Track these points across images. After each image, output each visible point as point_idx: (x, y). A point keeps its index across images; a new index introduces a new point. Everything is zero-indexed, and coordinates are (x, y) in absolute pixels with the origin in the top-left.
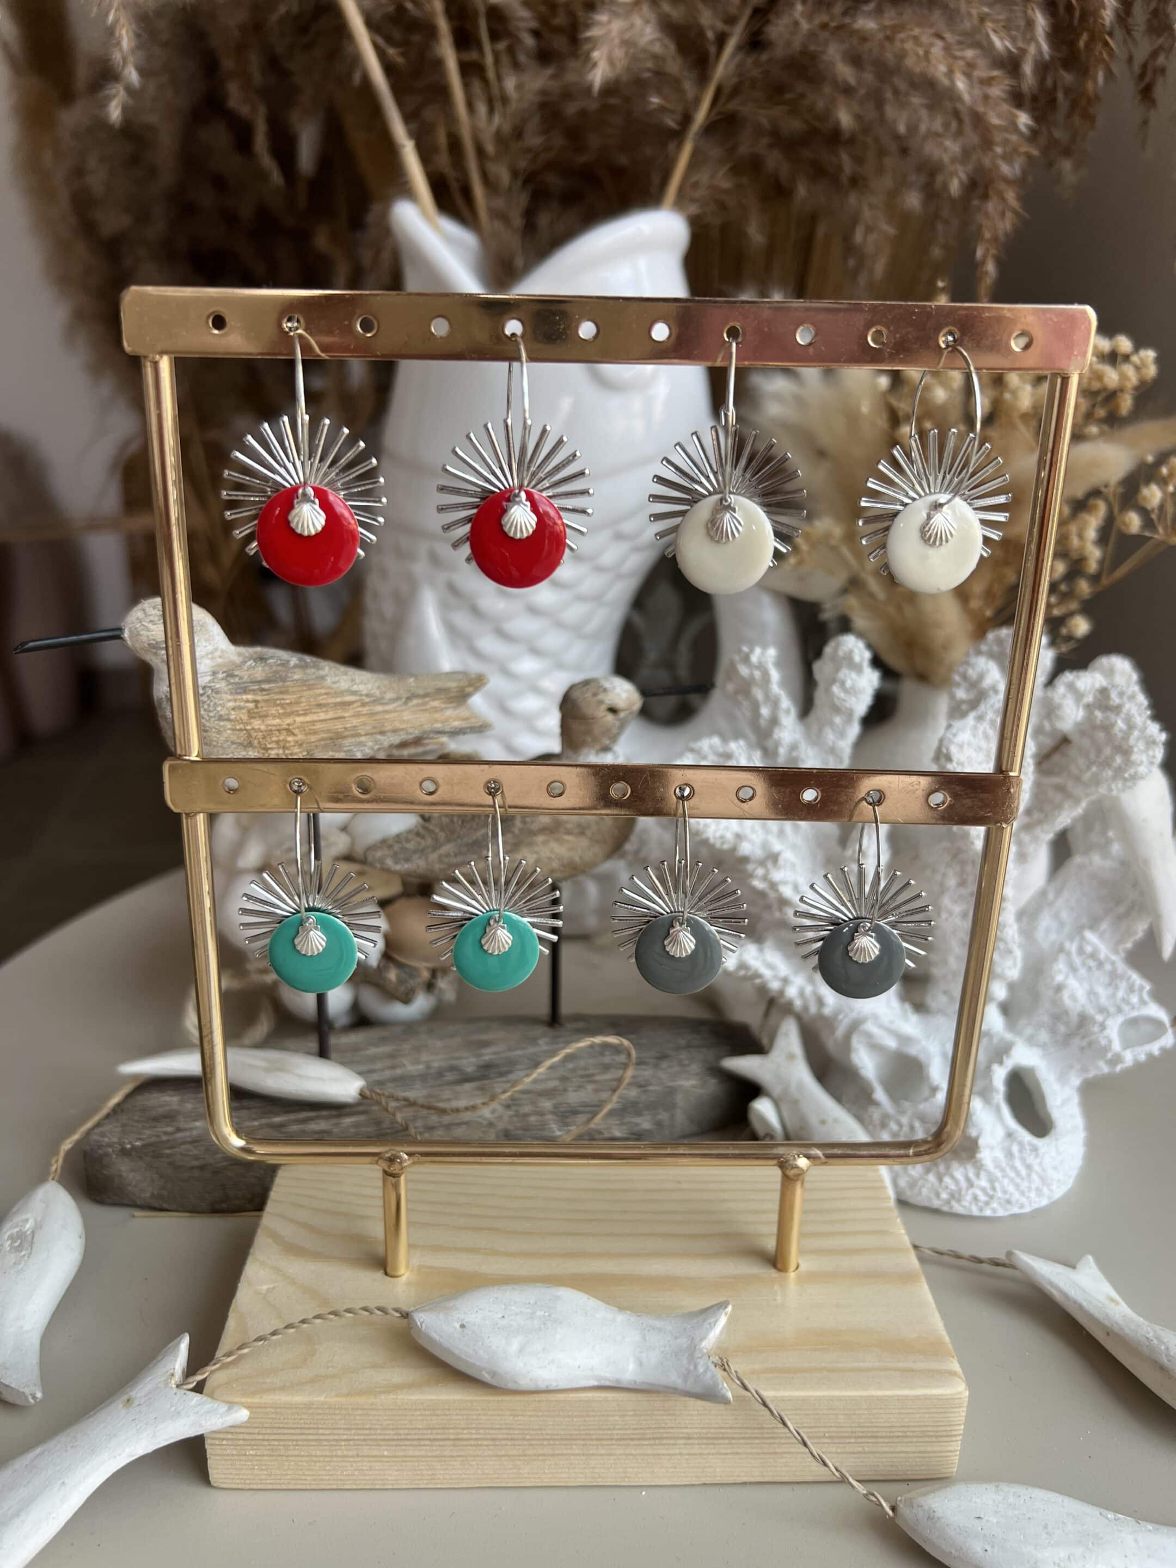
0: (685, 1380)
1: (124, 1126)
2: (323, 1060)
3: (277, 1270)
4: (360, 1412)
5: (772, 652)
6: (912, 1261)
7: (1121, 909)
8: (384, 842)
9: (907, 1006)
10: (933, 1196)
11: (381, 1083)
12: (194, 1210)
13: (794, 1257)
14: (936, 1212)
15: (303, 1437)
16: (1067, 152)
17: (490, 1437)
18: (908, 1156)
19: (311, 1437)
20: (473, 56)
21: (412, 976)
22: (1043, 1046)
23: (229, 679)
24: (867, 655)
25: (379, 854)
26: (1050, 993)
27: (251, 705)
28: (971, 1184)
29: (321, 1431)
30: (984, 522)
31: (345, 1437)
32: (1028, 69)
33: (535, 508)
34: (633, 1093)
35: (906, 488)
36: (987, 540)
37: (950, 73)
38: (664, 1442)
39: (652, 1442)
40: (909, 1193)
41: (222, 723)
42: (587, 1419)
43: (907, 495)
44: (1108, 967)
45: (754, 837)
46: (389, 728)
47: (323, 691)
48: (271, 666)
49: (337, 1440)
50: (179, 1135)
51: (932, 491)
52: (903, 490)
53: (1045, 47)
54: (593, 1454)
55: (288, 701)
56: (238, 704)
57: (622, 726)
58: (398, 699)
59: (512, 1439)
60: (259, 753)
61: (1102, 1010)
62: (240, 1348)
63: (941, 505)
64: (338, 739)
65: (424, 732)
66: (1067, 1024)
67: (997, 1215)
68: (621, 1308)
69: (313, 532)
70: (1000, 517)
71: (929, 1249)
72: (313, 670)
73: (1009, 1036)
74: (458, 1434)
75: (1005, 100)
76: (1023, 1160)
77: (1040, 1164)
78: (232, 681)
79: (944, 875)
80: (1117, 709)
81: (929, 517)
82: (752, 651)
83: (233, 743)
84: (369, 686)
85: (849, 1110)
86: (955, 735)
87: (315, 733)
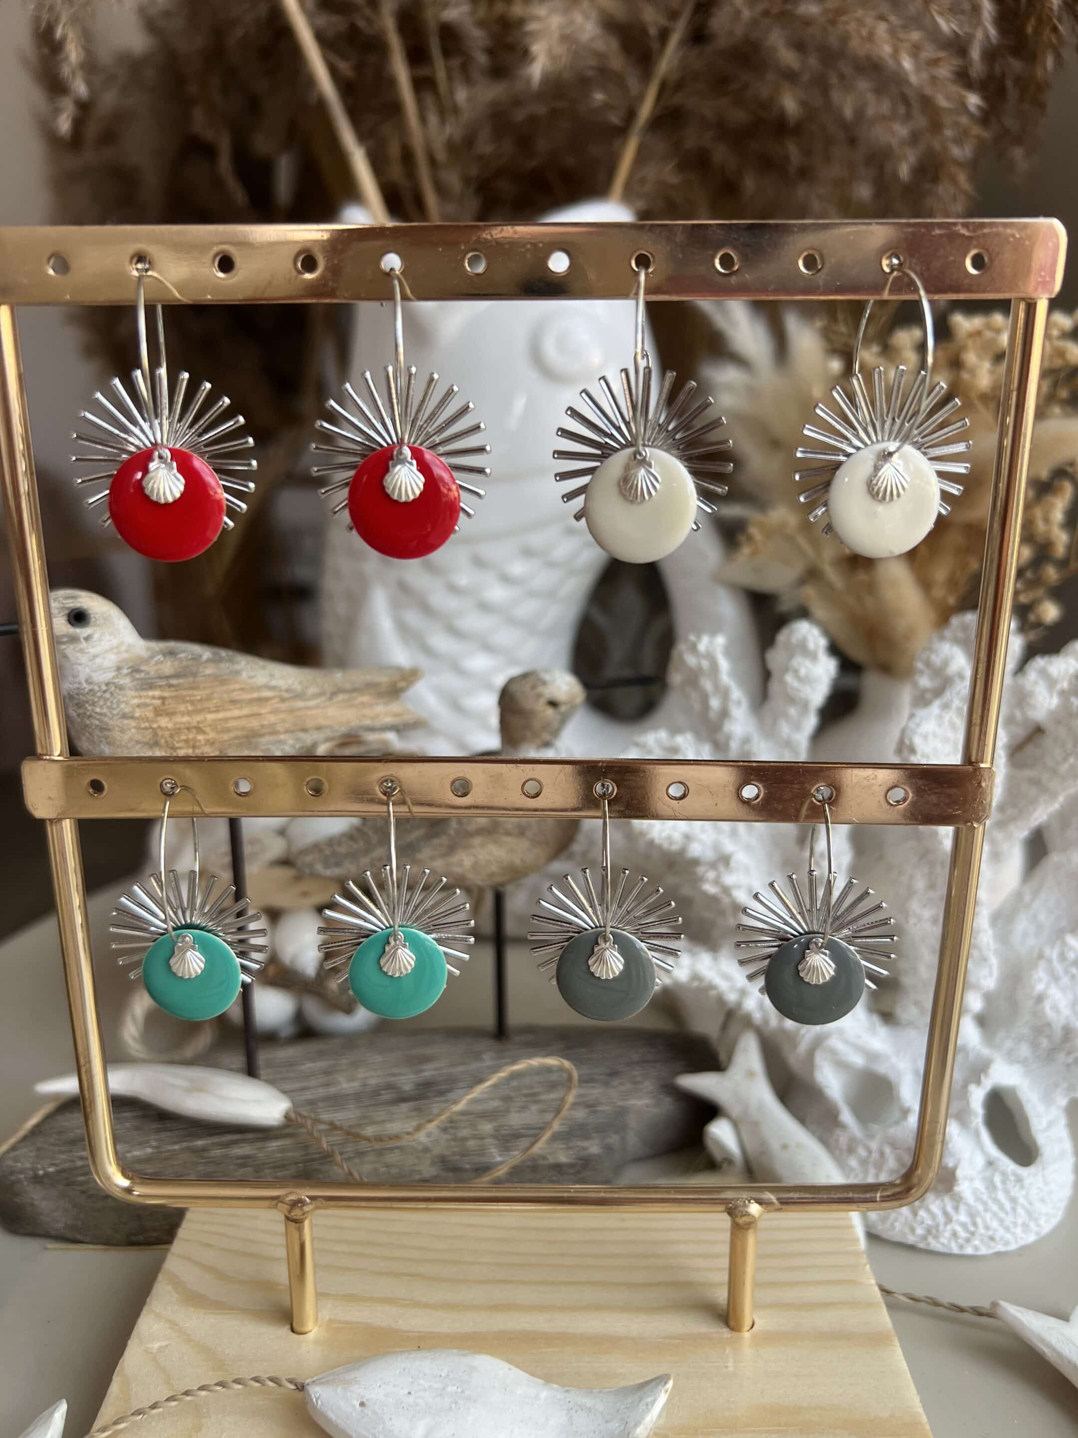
1: (39, 1149)
2: (251, 1079)
3: (173, 1325)
5: (720, 640)
6: (884, 1318)
9: (876, 1019)
10: (907, 1230)
11: (312, 1103)
12: (108, 1242)
13: (748, 1314)
14: (912, 1248)
16: (1018, 140)
18: (873, 1201)
22: (1024, 1062)
23: (134, 674)
24: (823, 642)
26: (1030, 1003)
27: (158, 702)
28: (949, 1219)
30: (941, 475)
32: (975, 54)
33: (424, 468)
35: (849, 436)
36: (945, 496)
37: (895, 53)
40: (880, 1227)
41: (126, 722)
43: (851, 444)
45: (704, 837)
47: (237, 686)
48: (181, 660)
51: (880, 438)
52: (847, 439)
53: (992, 32)
55: (199, 698)
56: (142, 701)
57: (564, 720)
58: (322, 694)
60: (166, 752)
63: (890, 454)
64: (253, 737)
66: (1049, 1037)
67: (979, 1253)
69: (170, 500)
70: (960, 468)
71: (904, 1295)
72: (227, 665)
73: (986, 1052)
75: (954, 82)
76: (1007, 1192)
77: (1026, 1197)
79: (911, 877)
81: (877, 469)
82: (699, 637)
83: (138, 742)
84: (290, 682)
85: (813, 1133)
86: (918, 725)
87: (228, 730)
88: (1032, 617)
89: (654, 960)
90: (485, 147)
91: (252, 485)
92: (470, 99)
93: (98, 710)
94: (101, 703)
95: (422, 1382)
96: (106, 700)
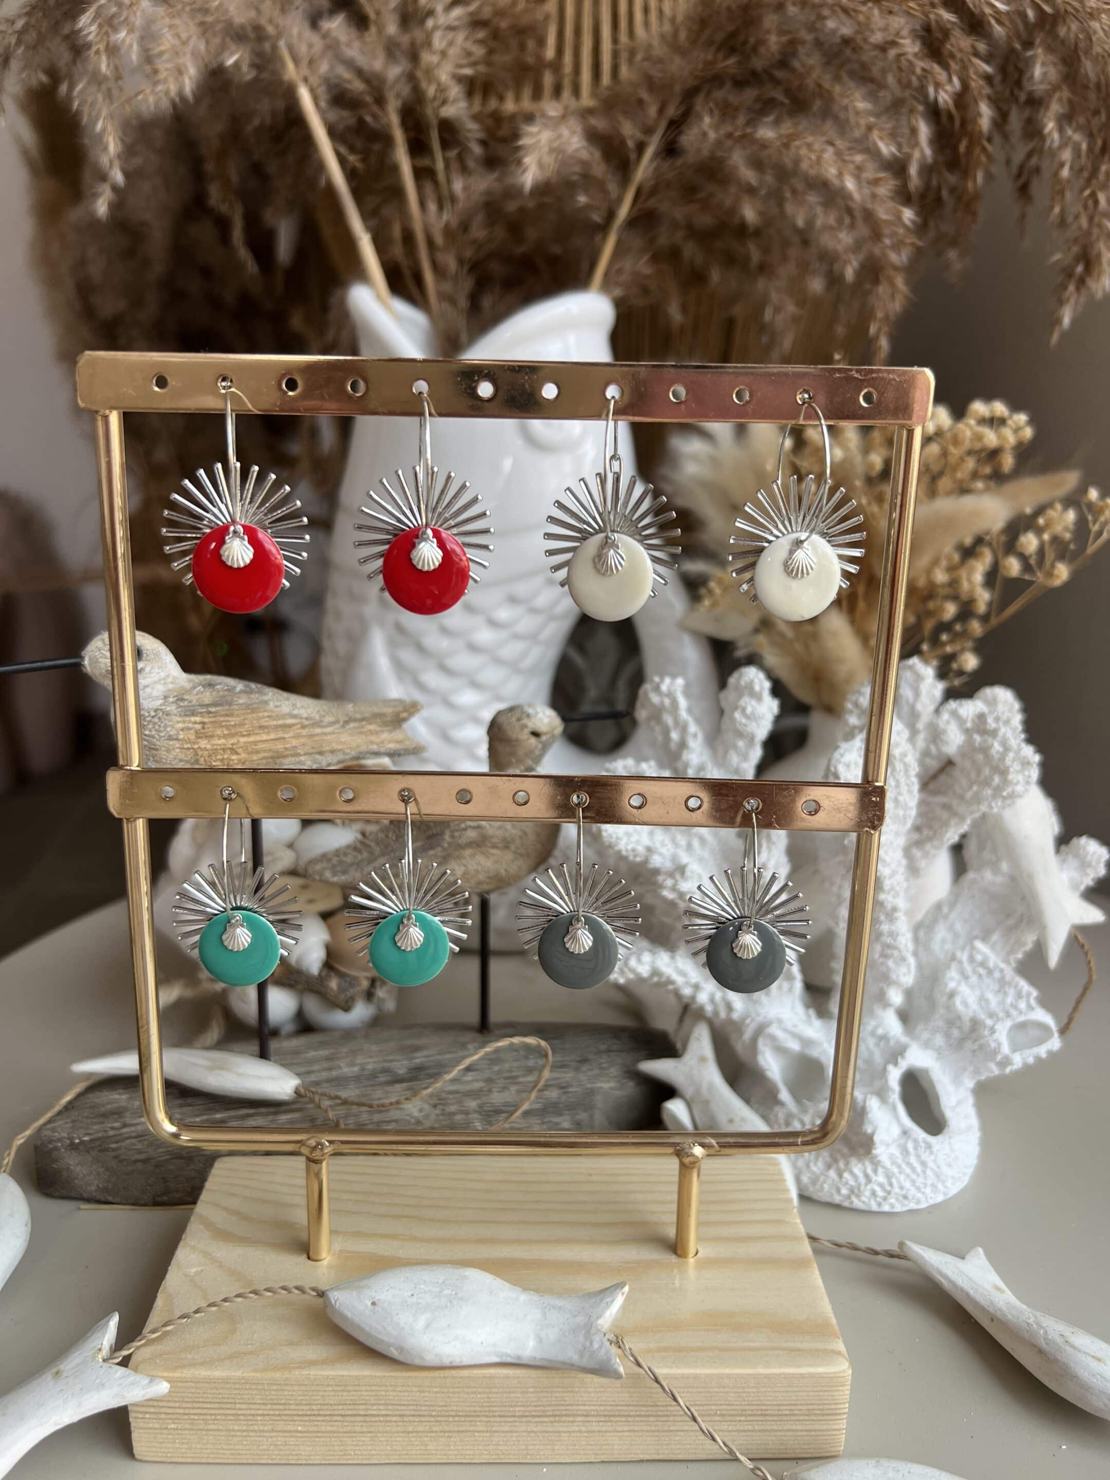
0: (581, 1355)
1: (73, 1121)
2: (263, 1060)
3: (206, 1254)
4: (275, 1387)
5: (680, 681)
6: (806, 1248)
7: (1011, 922)
8: (324, 857)
9: (812, 1012)
10: (834, 1191)
11: (317, 1083)
12: (136, 1203)
13: (692, 1244)
14: (838, 1207)
15: (222, 1411)
16: (954, 243)
17: (398, 1413)
18: (796, 1145)
19: (228, 1412)
20: (425, 162)
21: (352, 985)
22: (938, 1049)
23: (179, 702)
24: (767, 685)
25: (318, 867)
26: (944, 999)
27: (198, 727)
28: (869, 1180)
29: (238, 1406)
30: (841, 557)
31: (261, 1412)
32: (913, 170)
33: (441, 545)
34: (553, 1094)
35: (770, 527)
36: (846, 575)
37: (840, 175)
38: (564, 1419)
39: (552, 1419)
40: (811, 1189)
41: (171, 743)
42: (490, 1396)
43: (771, 533)
44: (997, 975)
45: (663, 850)
46: (327, 748)
47: (266, 714)
48: (218, 691)
49: (253, 1415)
50: (125, 1130)
51: (794, 529)
52: (769, 530)
53: (928, 152)
54: (496, 1432)
55: (233, 723)
56: (186, 725)
57: (545, 748)
58: (337, 722)
59: (419, 1416)
61: (991, 1015)
62: (165, 1325)
63: (802, 542)
64: (278, 758)
65: (361, 753)
66: (960, 1028)
67: (895, 1210)
68: (526, 1289)
69: (242, 565)
70: (857, 553)
71: (828, 1241)
72: (257, 696)
73: (904, 1039)
74: (367, 1410)
75: (892, 198)
76: (918, 1156)
77: (935, 1161)
78: (182, 704)
79: (840, 887)
80: (994, 733)
81: (791, 552)
82: (662, 680)
84: (309, 711)
85: (757, 1111)
86: (842, 755)
87: (257, 752)
88: (955, 666)
89: (617, 939)
90: (478, 232)
91: (305, 554)
92: (466, 189)
93: (147, 732)
94: (150, 726)
95: (422, 1286)
96: (155, 724)
